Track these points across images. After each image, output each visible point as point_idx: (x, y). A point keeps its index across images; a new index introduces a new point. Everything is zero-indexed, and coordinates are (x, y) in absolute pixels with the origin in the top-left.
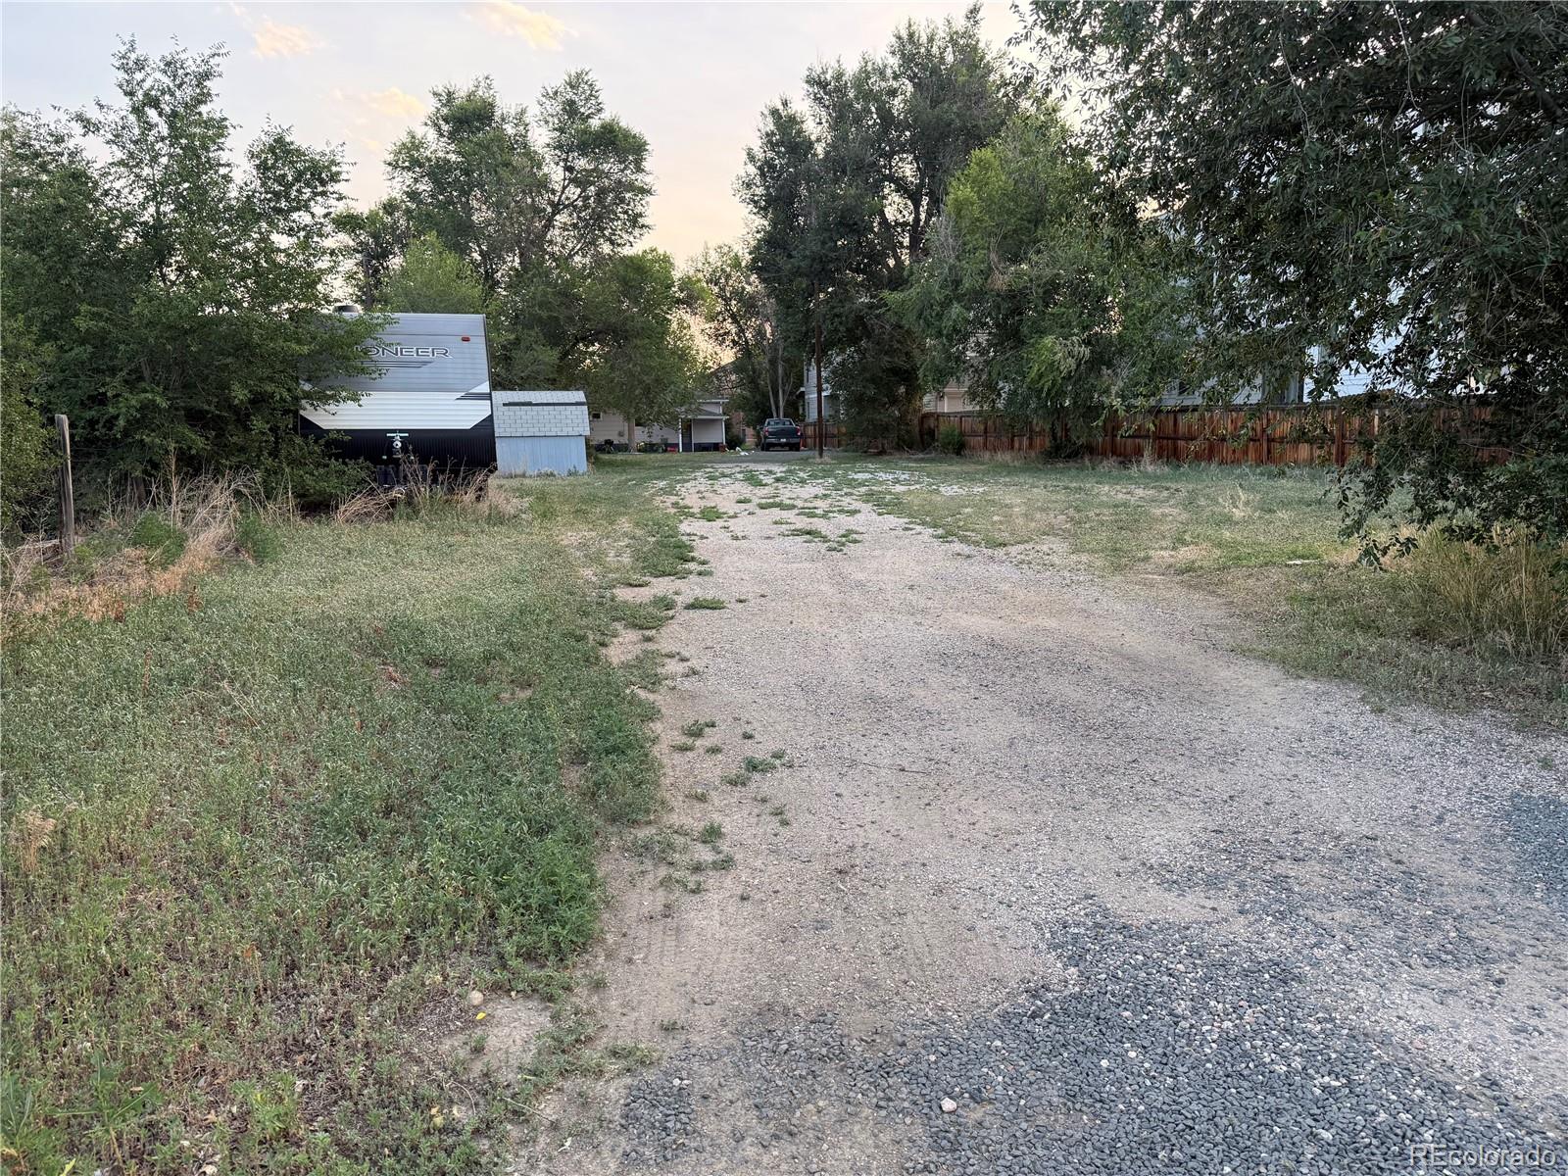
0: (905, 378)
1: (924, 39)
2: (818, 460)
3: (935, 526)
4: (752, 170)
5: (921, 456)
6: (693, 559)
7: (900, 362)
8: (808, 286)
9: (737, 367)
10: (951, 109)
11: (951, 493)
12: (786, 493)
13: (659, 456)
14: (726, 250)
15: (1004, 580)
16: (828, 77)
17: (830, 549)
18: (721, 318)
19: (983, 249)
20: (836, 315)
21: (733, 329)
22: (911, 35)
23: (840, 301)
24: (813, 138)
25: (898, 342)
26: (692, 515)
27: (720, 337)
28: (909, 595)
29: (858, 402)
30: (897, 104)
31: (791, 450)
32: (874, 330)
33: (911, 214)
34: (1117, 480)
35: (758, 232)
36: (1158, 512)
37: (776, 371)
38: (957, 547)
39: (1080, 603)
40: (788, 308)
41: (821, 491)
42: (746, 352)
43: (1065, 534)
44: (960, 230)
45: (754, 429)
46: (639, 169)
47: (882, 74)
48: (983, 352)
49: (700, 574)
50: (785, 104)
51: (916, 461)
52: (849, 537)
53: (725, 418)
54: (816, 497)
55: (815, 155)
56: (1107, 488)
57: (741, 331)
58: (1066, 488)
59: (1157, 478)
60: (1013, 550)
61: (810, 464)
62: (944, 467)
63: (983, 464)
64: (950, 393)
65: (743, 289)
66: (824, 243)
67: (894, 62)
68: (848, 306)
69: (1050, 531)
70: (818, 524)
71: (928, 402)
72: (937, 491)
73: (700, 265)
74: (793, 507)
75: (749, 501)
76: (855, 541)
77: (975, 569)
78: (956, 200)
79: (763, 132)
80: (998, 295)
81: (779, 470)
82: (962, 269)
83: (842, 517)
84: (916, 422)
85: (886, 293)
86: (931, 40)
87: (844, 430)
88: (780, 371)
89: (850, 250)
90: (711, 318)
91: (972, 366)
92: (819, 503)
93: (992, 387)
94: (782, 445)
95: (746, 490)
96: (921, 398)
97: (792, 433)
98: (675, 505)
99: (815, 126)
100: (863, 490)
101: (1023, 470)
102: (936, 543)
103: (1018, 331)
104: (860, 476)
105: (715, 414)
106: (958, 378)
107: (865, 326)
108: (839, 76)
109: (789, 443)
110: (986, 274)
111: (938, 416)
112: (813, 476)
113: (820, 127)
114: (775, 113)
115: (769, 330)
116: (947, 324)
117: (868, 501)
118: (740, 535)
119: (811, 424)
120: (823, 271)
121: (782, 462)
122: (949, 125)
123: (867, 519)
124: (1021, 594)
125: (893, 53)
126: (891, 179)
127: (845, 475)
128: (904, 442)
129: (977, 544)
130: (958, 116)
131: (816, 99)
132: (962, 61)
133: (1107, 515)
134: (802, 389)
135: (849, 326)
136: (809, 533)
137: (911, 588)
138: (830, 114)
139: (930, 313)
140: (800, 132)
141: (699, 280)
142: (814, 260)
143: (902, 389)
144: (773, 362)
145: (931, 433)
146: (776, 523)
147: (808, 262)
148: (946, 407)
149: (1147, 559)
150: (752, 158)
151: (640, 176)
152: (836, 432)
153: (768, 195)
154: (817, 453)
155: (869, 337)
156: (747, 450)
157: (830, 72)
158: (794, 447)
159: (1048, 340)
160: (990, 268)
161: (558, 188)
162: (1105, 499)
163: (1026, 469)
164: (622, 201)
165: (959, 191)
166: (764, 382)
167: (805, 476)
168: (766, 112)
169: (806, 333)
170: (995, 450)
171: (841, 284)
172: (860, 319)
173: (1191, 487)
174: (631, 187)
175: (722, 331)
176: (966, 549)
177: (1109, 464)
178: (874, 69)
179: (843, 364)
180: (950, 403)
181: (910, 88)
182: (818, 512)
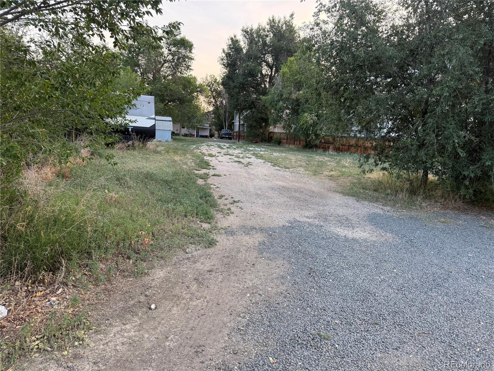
0: (264, 121)
1: (277, 21)
2: (238, 143)
3: (272, 163)
4: (224, 55)
5: (268, 144)
6: (210, 166)
7: (264, 116)
8: (238, 91)
9: (214, 112)
10: (284, 43)
11: (276, 155)
12: (231, 151)
13: (189, 138)
14: (213, 76)
15: (288, 175)
16: (248, 30)
17: (245, 166)
18: (210, 97)
19: (290, 86)
20: (246, 101)
21: (213, 101)
22: (273, 20)
23: (247, 97)
24: (243, 47)
25: (263, 110)
26: (206, 155)
27: (209, 103)
28: (265, 177)
29: (250, 126)
30: (268, 39)
31: (229, 139)
32: (257, 106)
33: (270, 72)
34: (321, 155)
35: (224, 73)
36: (329, 163)
37: (226, 115)
38: (277, 168)
39: (304, 181)
40: (232, 97)
41: (240, 152)
42: (217, 108)
43: (304, 167)
44: (283, 80)
45: (218, 132)
46: (190, 52)
47: (264, 30)
48: (287, 116)
49: (213, 169)
50: (235, 36)
51: (267, 145)
52: (249, 164)
53: (209, 128)
54: (239, 153)
55: (243, 52)
56: (318, 157)
57: (216, 102)
58: (307, 156)
59: (332, 155)
60: (291, 170)
61: (236, 144)
62: (275, 148)
63: (285, 148)
64: (277, 126)
65: (217, 89)
66: (244, 79)
67: (268, 27)
68: (250, 98)
69: (301, 166)
70: (240, 160)
71: (271, 129)
72: (272, 154)
73: (204, 81)
74: (233, 155)
75: (221, 153)
76: (251, 165)
77: (281, 173)
78: (283, 72)
79: (228, 44)
80: (293, 100)
81: (227, 145)
82: (283, 92)
83: (247, 159)
84: (267, 134)
85: (261, 96)
86: (279, 22)
87: (245, 135)
88: (227, 115)
89: (251, 82)
90: (207, 97)
91: (284, 119)
92: (240, 155)
93: (290, 126)
94: (226, 138)
95: (219, 150)
96: (269, 127)
97: (230, 134)
98: (200, 152)
99: (243, 44)
100: (252, 152)
101: (297, 151)
102: (272, 167)
103: (298, 111)
104: (251, 149)
105: (207, 127)
106: (280, 123)
107: (254, 104)
108: (251, 30)
109: (229, 137)
110: (290, 94)
111: (274, 133)
112: (237, 148)
113: (245, 44)
114: (232, 39)
115: (224, 102)
116: (278, 107)
117: (253, 155)
118: (221, 161)
119: (235, 132)
120: (243, 87)
121: (227, 143)
122: (283, 48)
123: (253, 159)
124: (291, 178)
125: (268, 24)
126: (265, 62)
127: (246, 148)
128: (263, 140)
129: (282, 167)
130: (285, 45)
131: (244, 36)
132: (288, 29)
133: (316, 163)
134: (233, 121)
135: (250, 104)
136: (239, 162)
137: (265, 176)
138: (248, 41)
139: (274, 104)
140: (239, 45)
141: (204, 86)
142: (240, 84)
143: (264, 124)
144: (225, 112)
145: (271, 138)
146: (230, 159)
147: (239, 84)
148: (276, 130)
149: (322, 173)
150: (224, 51)
151: (190, 54)
152: (243, 135)
153: (228, 63)
154: (238, 141)
155: (255, 108)
156: (216, 138)
157: (249, 28)
158: (230, 139)
159: (306, 114)
160: (291, 92)
161: (166, 56)
162: (317, 160)
163: (298, 150)
164: (185, 61)
165: (284, 69)
166: (222, 118)
167: (235, 147)
168: (229, 39)
169: (237, 105)
170: (289, 144)
171: (248, 92)
172: (253, 103)
173: (340, 158)
174: (188, 57)
175: (210, 101)
176: (279, 169)
177: (320, 151)
178: (262, 28)
179: (246, 115)
180: (277, 129)
181: (272, 35)
182: (240, 157)
